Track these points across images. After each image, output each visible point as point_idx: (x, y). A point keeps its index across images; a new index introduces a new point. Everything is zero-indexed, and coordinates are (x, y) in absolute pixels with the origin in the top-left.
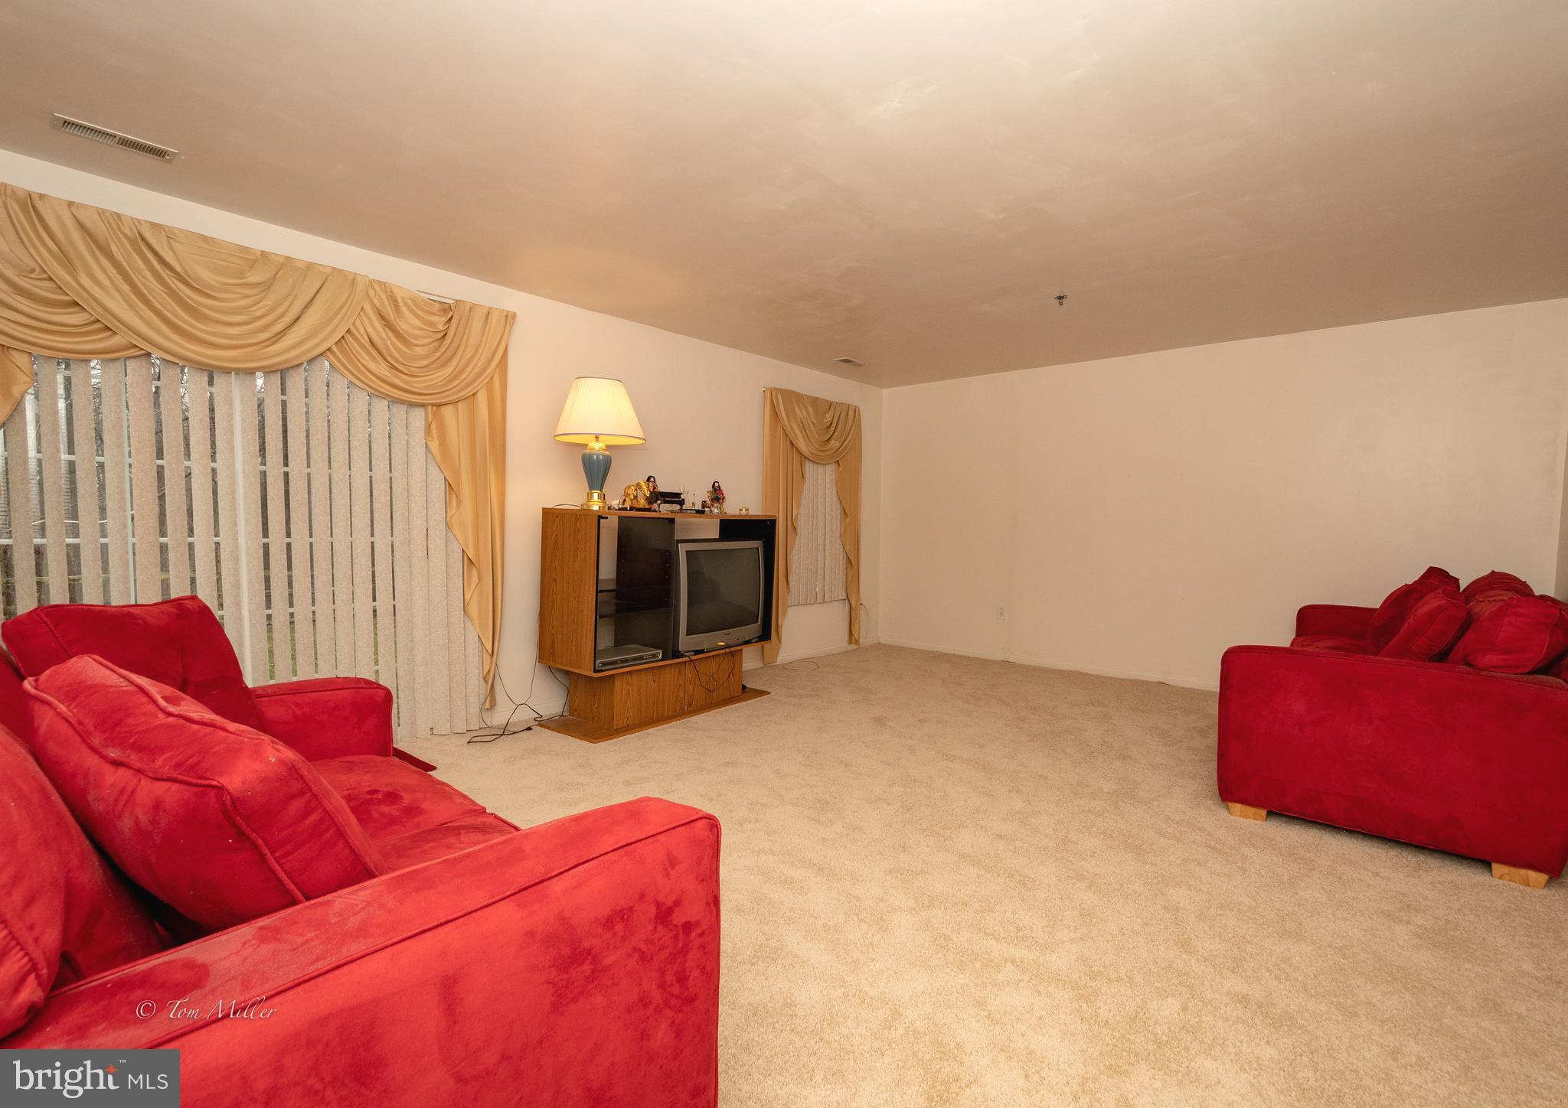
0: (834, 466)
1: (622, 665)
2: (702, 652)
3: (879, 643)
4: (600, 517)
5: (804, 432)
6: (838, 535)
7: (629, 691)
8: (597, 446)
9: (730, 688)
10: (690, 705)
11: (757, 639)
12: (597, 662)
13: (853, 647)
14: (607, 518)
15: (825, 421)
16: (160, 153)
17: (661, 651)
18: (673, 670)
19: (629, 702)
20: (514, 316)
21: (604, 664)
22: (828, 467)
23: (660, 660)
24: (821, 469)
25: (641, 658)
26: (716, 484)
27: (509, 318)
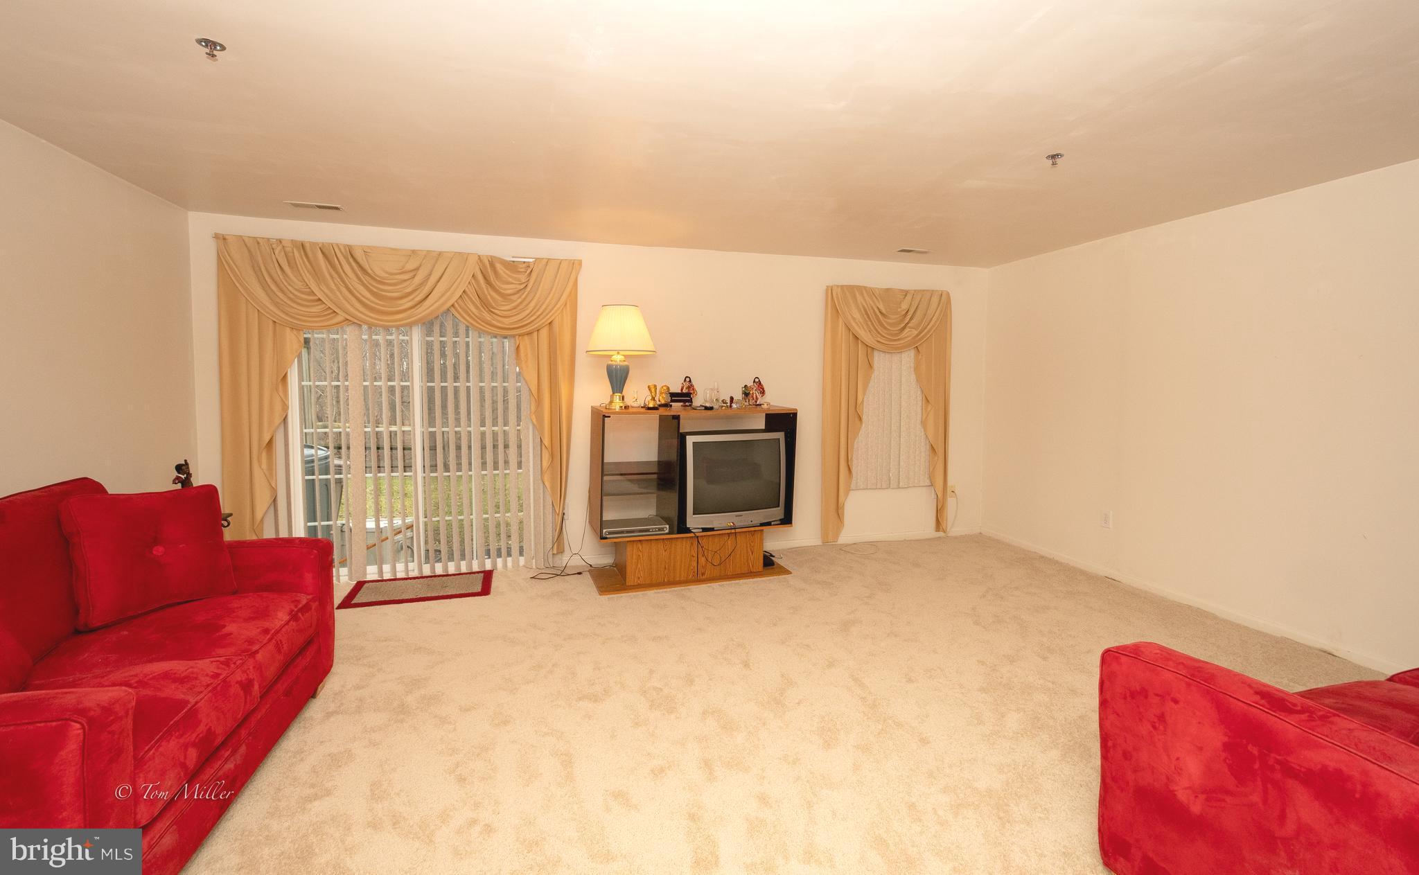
0: (912, 353)
1: (626, 535)
2: (712, 529)
3: (981, 533)
4: (604, 416)
5: (869, 323)
6: (919, 422)
7: (639, 556)
8: (618, 359)
9: (748, 564)
10: (703, 574)
11: (779, 522)
12: (604, 531)
13: (941, 534)
14: (609, 417)
15: (899, 310)
16: (337, 208)
17: (668, 526)
18: (684, 543)
19: (639, 566)
20: (580, 263)
21: (610, 533)
22: (905, 355)
23: (667, 534)
24: (896, 358)
25: (647, 530)
26: (757, 380)
27: (575, 265)
